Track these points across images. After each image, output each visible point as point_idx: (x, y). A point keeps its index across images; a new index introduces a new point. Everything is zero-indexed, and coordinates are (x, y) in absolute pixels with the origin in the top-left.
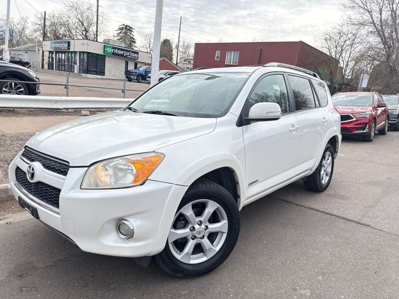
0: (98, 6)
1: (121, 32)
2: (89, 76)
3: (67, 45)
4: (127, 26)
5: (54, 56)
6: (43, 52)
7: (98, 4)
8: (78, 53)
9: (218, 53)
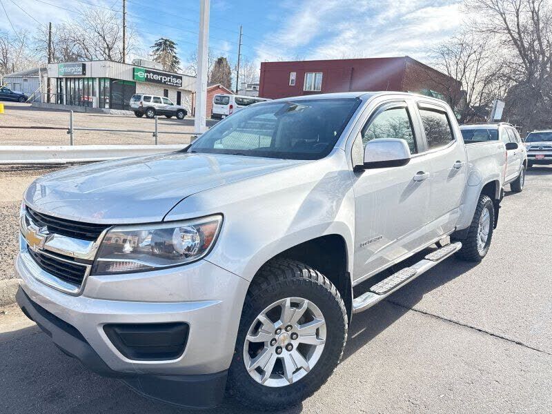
0: (124, 14)
1: (158, 50)
2: (113, 111)
4: (166, 40)
5: (63, 84)
6: (49, 79)
7: (124, 10)
8: (97, 80)
9: (293, 76)
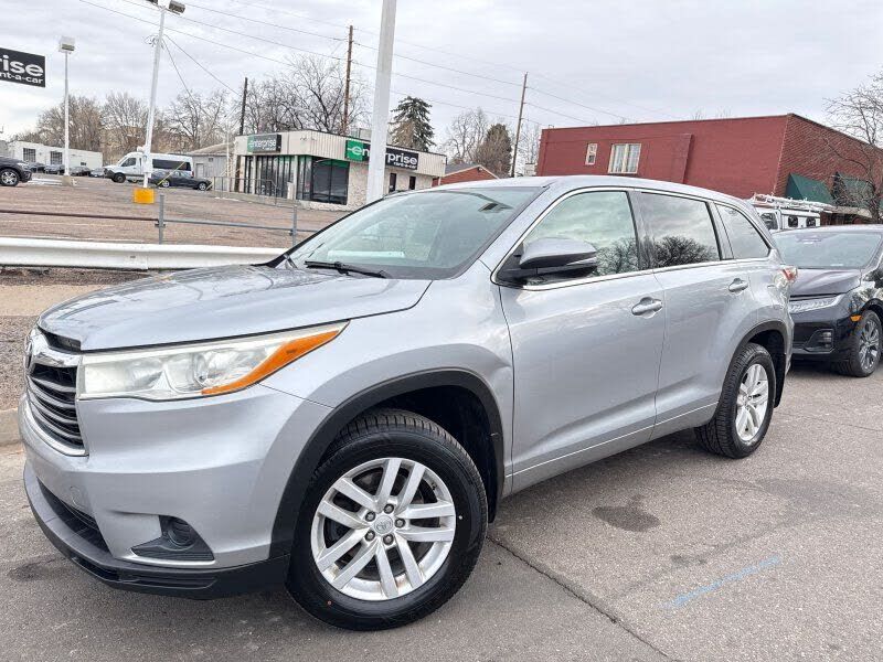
0: (349, 62)
1: (403, 114)
2: (315, 205)
3: (274, 143)
4: (415, 101)
5: (253, 164)
6: (239, 157)
7: (349, 57)
8: (296, 158)
9: (592, 150)
